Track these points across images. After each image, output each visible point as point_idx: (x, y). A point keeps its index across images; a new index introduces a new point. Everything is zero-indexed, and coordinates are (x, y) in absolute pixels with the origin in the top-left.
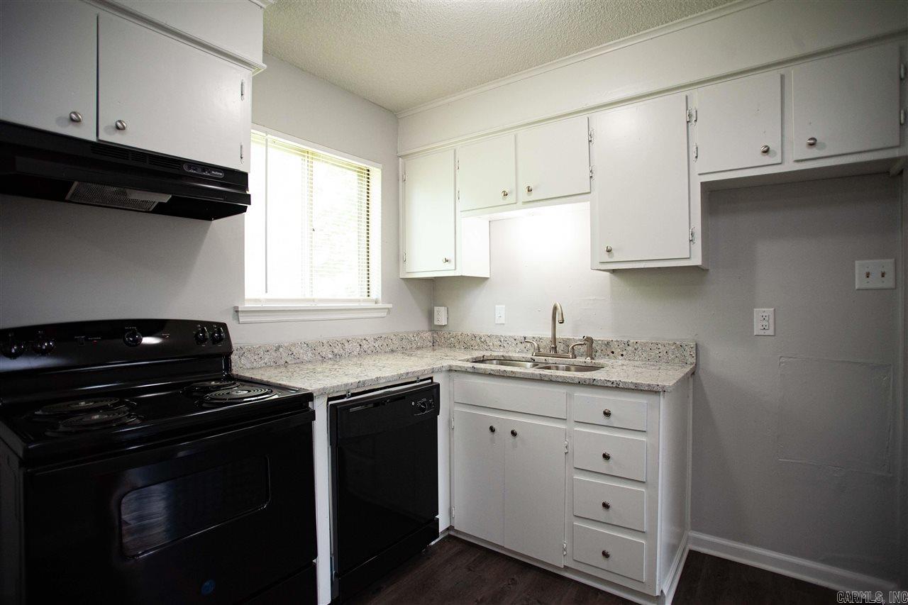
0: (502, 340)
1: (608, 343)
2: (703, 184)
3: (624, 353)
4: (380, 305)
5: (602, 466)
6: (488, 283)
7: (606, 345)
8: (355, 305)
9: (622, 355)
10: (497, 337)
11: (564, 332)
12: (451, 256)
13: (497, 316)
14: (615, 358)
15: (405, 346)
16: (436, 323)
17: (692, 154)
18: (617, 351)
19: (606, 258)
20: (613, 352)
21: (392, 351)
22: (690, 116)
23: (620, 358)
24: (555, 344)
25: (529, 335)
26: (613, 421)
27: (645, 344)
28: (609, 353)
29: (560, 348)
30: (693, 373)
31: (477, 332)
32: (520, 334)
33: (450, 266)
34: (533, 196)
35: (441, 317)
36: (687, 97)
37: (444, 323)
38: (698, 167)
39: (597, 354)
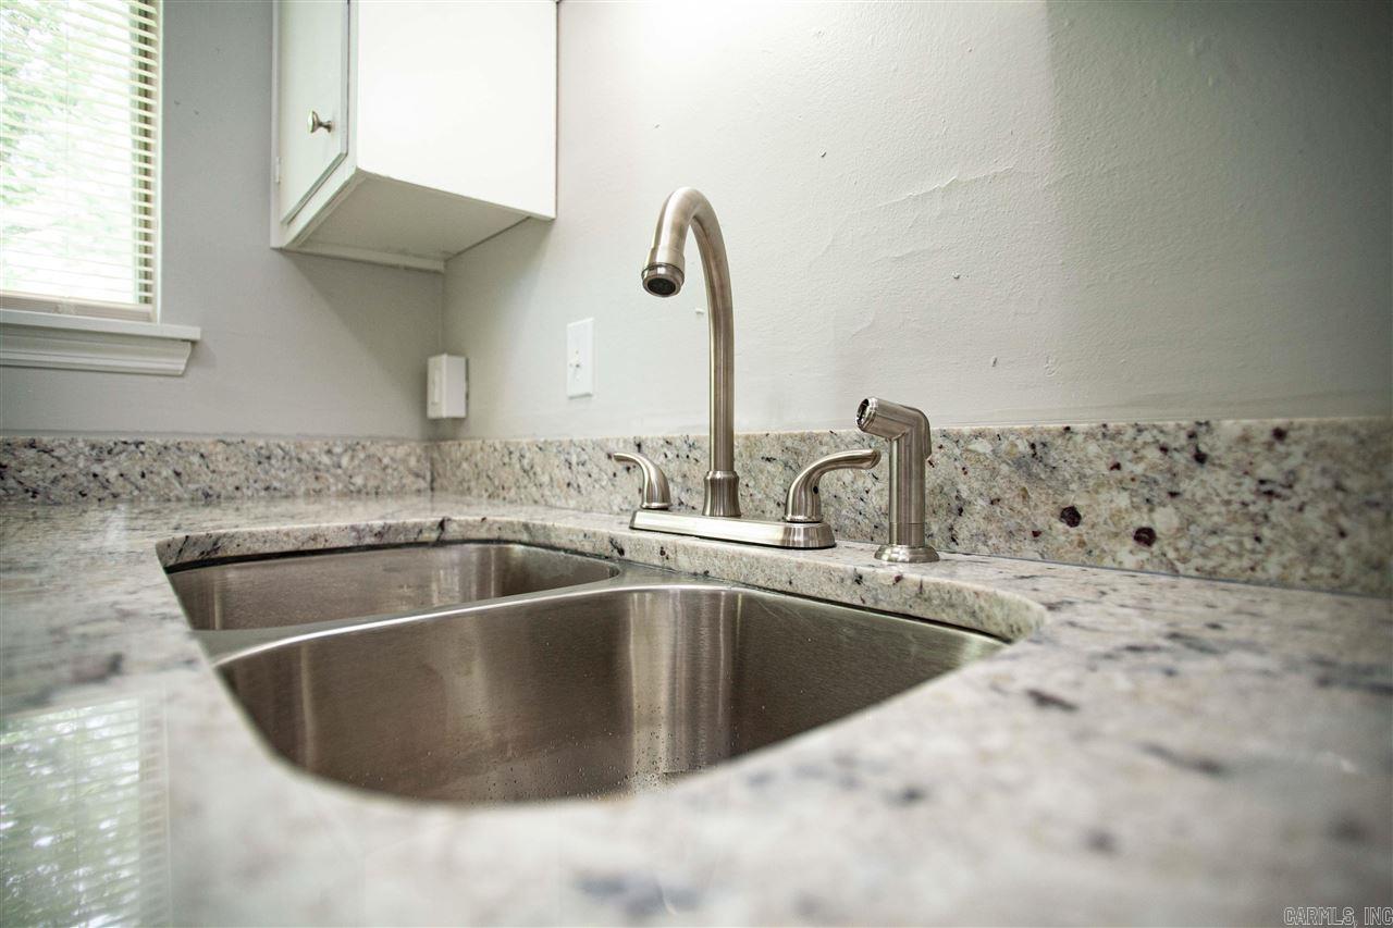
0: (574, 460)
1: (1038, 451)
3: (1163, 520)
7: (1019, 463)
9: (1145, 536)
14: (1089, 554)
18: (1109, 506)
20: (1071, 516)
23: (1129, 554)
24: (730, 468)
28: (1044, 515)
37: (461, 413)
39: (966, 527)
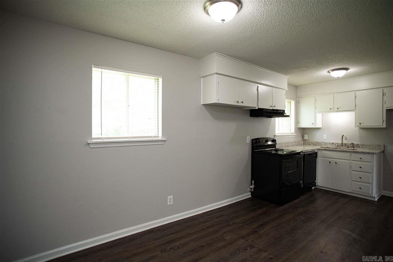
0: (326, 143)
1: (358, 144)
2: (386, 110)
4: (294, 134)
5: (359, 169)
6: (321, 129)
8: (289, 134)
10: (324, 142)
11: (345, 142)
12: (314, 123)
13: (324, 137)
14: (360, 148)
15: (298, 144)
16: (305, 139)
17: (383, 103)
18: (361, 147)
19: (359, 125)
21: (296, 145)
22: (384, 94)
24: (342, 144)
25: (334, 142)
26: (362, 160)
27: (369, 145)
28: (358, 147)
29: (344, 145)
30: (383, 152)
31: (318, 141)
32: (331, 142)
33: (314, 125)
34: (339, 110)
35: (306, 137)
36: (383, 90)
37: (307, 139)
38: (385, 106)
39: (355, 147)
